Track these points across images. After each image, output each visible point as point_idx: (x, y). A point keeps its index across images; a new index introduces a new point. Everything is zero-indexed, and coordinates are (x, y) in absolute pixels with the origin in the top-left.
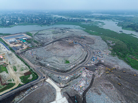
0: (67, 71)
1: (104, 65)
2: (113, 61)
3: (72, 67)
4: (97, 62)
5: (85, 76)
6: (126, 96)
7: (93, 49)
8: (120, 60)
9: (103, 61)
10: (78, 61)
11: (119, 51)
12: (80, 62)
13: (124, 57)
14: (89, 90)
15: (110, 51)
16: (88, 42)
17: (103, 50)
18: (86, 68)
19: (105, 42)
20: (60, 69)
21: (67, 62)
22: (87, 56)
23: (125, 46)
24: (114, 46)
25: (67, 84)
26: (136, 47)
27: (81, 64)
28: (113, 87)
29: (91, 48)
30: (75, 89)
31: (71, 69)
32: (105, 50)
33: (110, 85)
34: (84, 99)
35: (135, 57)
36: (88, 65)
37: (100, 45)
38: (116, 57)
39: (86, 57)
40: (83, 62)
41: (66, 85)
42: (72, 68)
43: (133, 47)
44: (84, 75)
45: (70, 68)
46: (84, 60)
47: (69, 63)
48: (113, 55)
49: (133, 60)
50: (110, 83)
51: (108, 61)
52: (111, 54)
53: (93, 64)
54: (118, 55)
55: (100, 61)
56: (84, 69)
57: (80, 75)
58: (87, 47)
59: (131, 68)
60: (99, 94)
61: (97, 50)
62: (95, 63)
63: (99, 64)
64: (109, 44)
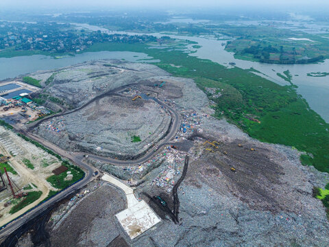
0: (139, 156)
1: (204, 138)
2: (219, 129)
3: (146, 147)
4: (192, 133)
5: (172, 161)
6: (239, 184)
7: (181, 108)
8: (229, 126)
9: (201, 131)
10: (156, 134)
11: (229, 108)
12: (160, 136)
13: (237, 118)
14: (182, 183)
15: (212, 110)
16: (171, 94)
17: (200, 109)
18: (173, 147)
19: (202, 91)
20: (124, 154)
21: (136, 139)
22: (171, 123)
23: (239, 96)
24: (220, 98)
25: (142, 180)
26: (258, 97)
27: (163, 140)
28: (220, 172)
29: (177, 106)
30: (158, 184)
31: (145, 152)
32: (203, 109)
33: (214, 171)
34: (176, 198)
35: (256, 117)
36: (176, 140)
37: (194, 99)
38: (224, 120)
39: (170, 126)
40: (165, 135)
41: (140, 181)
42: (147, 150)
43: (253, 97)
44: (170, 159)
45: (142, 151)
46: (168, 132)
47: (140, 140)
48: (218, 116)
49: (252, 122)
50: (214, 167)
51: (210, 129)
52: (215, 116)
53: (184, 138)
54: (227, 115)
55: (195, 131)
56: (169, 149)
57: (163, 161)
58: (169, 105)
59: (248, 138)
60: (199, 187)
61: (189, 109)
62: (187, 136)
63: (195, 136)
64: (211, 95)
